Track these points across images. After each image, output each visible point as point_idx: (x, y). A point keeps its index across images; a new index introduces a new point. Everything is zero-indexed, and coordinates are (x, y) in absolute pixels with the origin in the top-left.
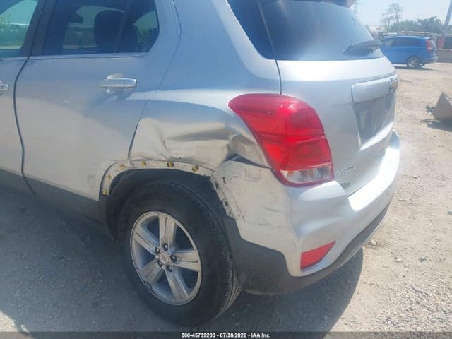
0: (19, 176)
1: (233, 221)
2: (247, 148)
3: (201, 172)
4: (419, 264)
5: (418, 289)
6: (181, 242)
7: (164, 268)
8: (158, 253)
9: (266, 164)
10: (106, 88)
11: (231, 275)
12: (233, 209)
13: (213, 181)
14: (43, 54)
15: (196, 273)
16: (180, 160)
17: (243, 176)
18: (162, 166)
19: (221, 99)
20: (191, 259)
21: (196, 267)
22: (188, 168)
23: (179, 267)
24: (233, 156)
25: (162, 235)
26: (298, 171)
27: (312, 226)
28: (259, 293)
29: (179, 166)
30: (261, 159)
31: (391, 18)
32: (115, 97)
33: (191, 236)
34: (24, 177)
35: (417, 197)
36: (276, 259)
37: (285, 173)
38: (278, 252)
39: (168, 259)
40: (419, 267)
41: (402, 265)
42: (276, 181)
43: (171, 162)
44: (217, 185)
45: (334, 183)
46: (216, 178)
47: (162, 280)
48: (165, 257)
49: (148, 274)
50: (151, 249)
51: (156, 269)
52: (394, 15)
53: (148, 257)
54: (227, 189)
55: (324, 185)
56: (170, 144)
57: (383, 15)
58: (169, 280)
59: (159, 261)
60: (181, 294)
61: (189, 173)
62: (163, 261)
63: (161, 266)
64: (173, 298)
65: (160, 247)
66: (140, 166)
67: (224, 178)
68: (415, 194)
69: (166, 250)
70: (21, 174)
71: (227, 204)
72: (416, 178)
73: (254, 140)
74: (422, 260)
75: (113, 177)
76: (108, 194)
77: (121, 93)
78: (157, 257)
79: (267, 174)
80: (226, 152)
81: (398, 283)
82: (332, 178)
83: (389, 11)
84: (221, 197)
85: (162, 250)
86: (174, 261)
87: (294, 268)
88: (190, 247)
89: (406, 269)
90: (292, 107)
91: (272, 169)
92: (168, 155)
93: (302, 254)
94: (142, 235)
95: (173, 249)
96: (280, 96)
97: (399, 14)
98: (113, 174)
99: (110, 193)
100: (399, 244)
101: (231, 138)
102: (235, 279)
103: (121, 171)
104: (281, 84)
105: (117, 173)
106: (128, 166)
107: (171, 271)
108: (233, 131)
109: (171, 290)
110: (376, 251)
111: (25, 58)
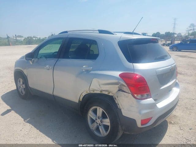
0: (52, 95)
1: (120, 110)
2: (124, 87)
3: (110, 94)
4: (189, 130)
5: (187, 138)
6: (104, 116)
7: (98, 124)
8: (96, 120)
9: (130, 92)
10: (83, 69)
11: (120, 127)
12: (120, 106)
13: (114, 97)
14: (63, 58)
15: (109, 126)
16: (104, 91)
17: (123, 96)
18: (99, 92)
19: (117, 74)
20: (107, 122)
21: (109, 124)
22: (106, 93)
23: (103, 124)
24: (120, 90)
25: (98, 114)
26: (140, 95)
27: (144, 112)
28: (128, 133)
29: (104, 92)
30: (128, 91)
31: (191, 30)
32: (86, 72)
33: (107, 114)
34: (53, 95)
35: (193, 107)
36: (133, 121)
37: (136, 95)
38: (134, 119)
39: (100, 122)
40: (189, 131)
41: (183, 131)
42: (133, 98)
43: (101, 91)
44: (115, 99)
45: (151, 99)
46: (115, 96)
47: (98, 129)
48: (98, 121)
49: (93, 127)
50: (94, 118)
51: (95, 125)
52: (192, 28)
53: (93, 121)
54: (118, 100)
55: (148, 99)
56: (101, 86)
57: (187, 28)
58: (100, 129)
59: (97, 122)
60: (103, 133)
61: (107, 95)
62: (98, 123)
63: (97, 124)
64: (101, 134)
65: (97, 118)
66: (92, 92)
67: (117, 96)
68: (192, 106)
69: (99, 119)
70: (52, 94)
71: (118, 104)
72: (193, 99)
73: (126, 85)
74: (190, 129)
75: (84, 95)
76: (81, 100)
77: (88, 71)
78: (96, 121)
79: (130, 95)
80: (118, 88)
81: (180, 136)
82: (151, 97)
83: (190, 27)
84: (116, 102)
85: (98, 119)
86: (102, 122)
87: (139, 125)
88: (107, 118)
89: (184, 132)
90: (137, 76)
91: (132, 94)
92: (101, 89)
93: (142, 120)
94: (91, 114)
95: (101, 118)
96: (134, 74)
97: (194, 28)
98: (84, 94)
99: (82, 100)
100: (183, 123)
101: (119, 85)
102: (121, 128)
103: (86, 94)
104: (134, 70)
105: (85, 94)
106: (89, 92)
107: (100, 126)
108: (120, 83)
109: (100, 132)
110: (173, 126)
111: (57, 59)
